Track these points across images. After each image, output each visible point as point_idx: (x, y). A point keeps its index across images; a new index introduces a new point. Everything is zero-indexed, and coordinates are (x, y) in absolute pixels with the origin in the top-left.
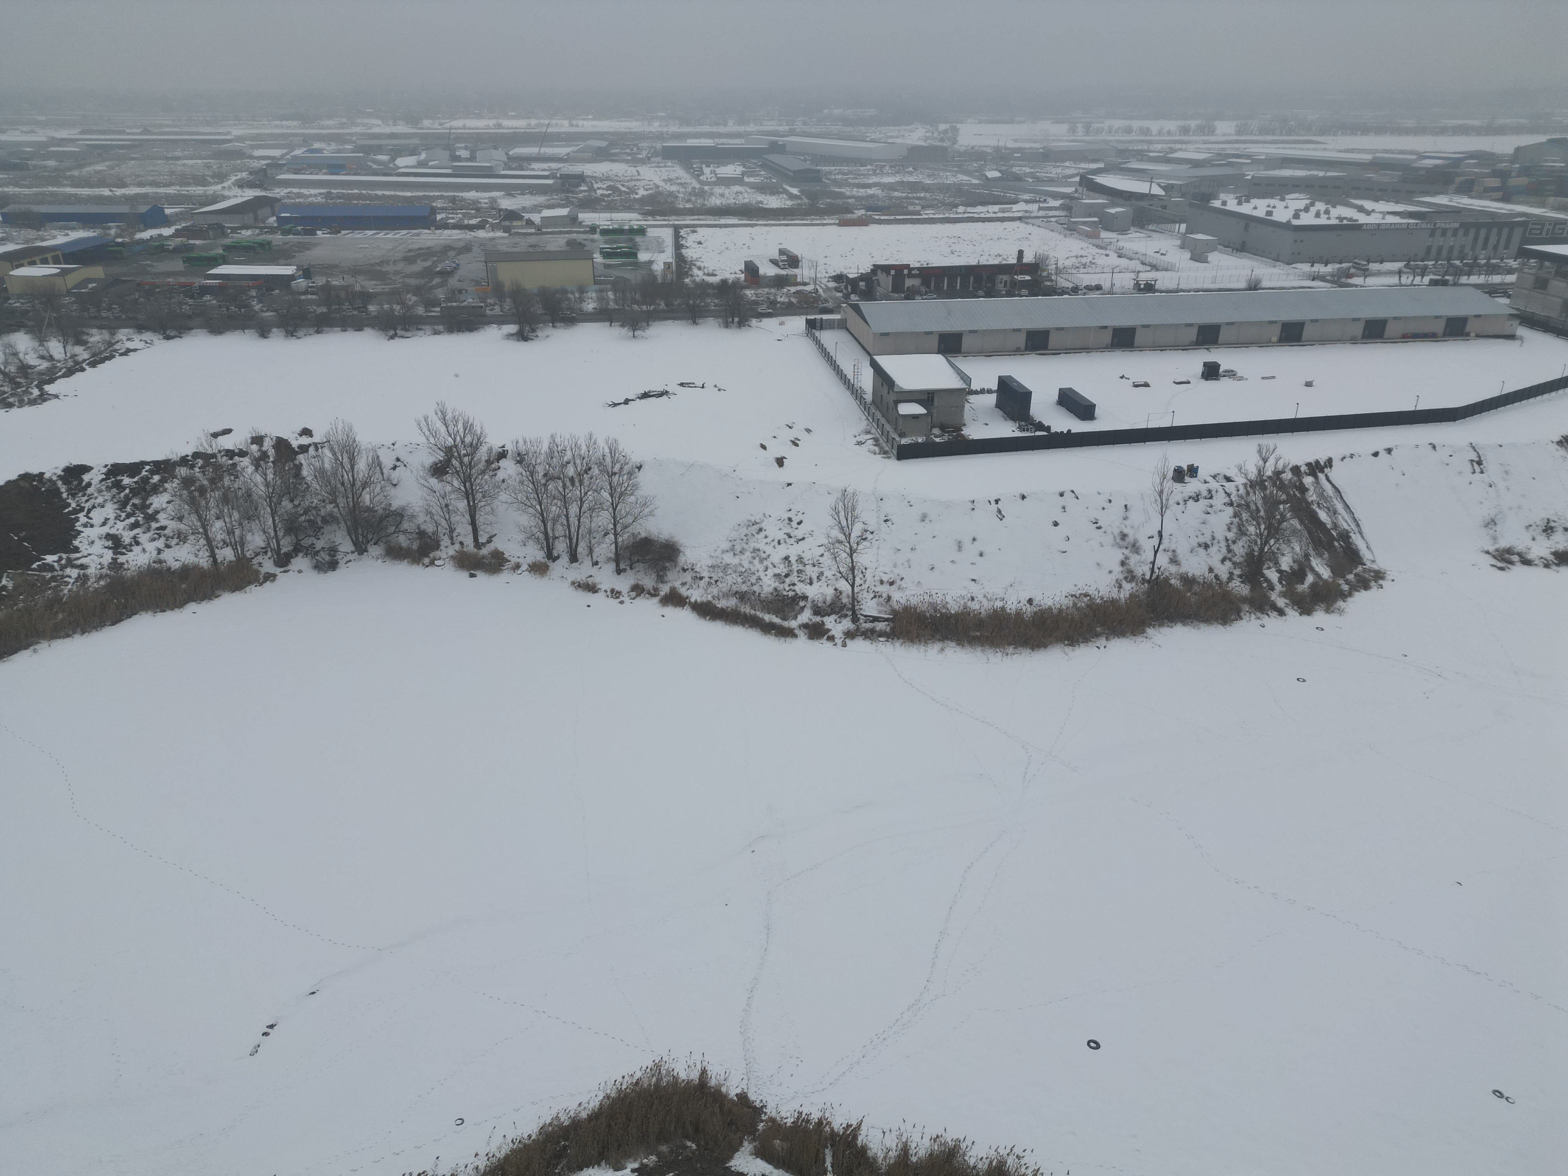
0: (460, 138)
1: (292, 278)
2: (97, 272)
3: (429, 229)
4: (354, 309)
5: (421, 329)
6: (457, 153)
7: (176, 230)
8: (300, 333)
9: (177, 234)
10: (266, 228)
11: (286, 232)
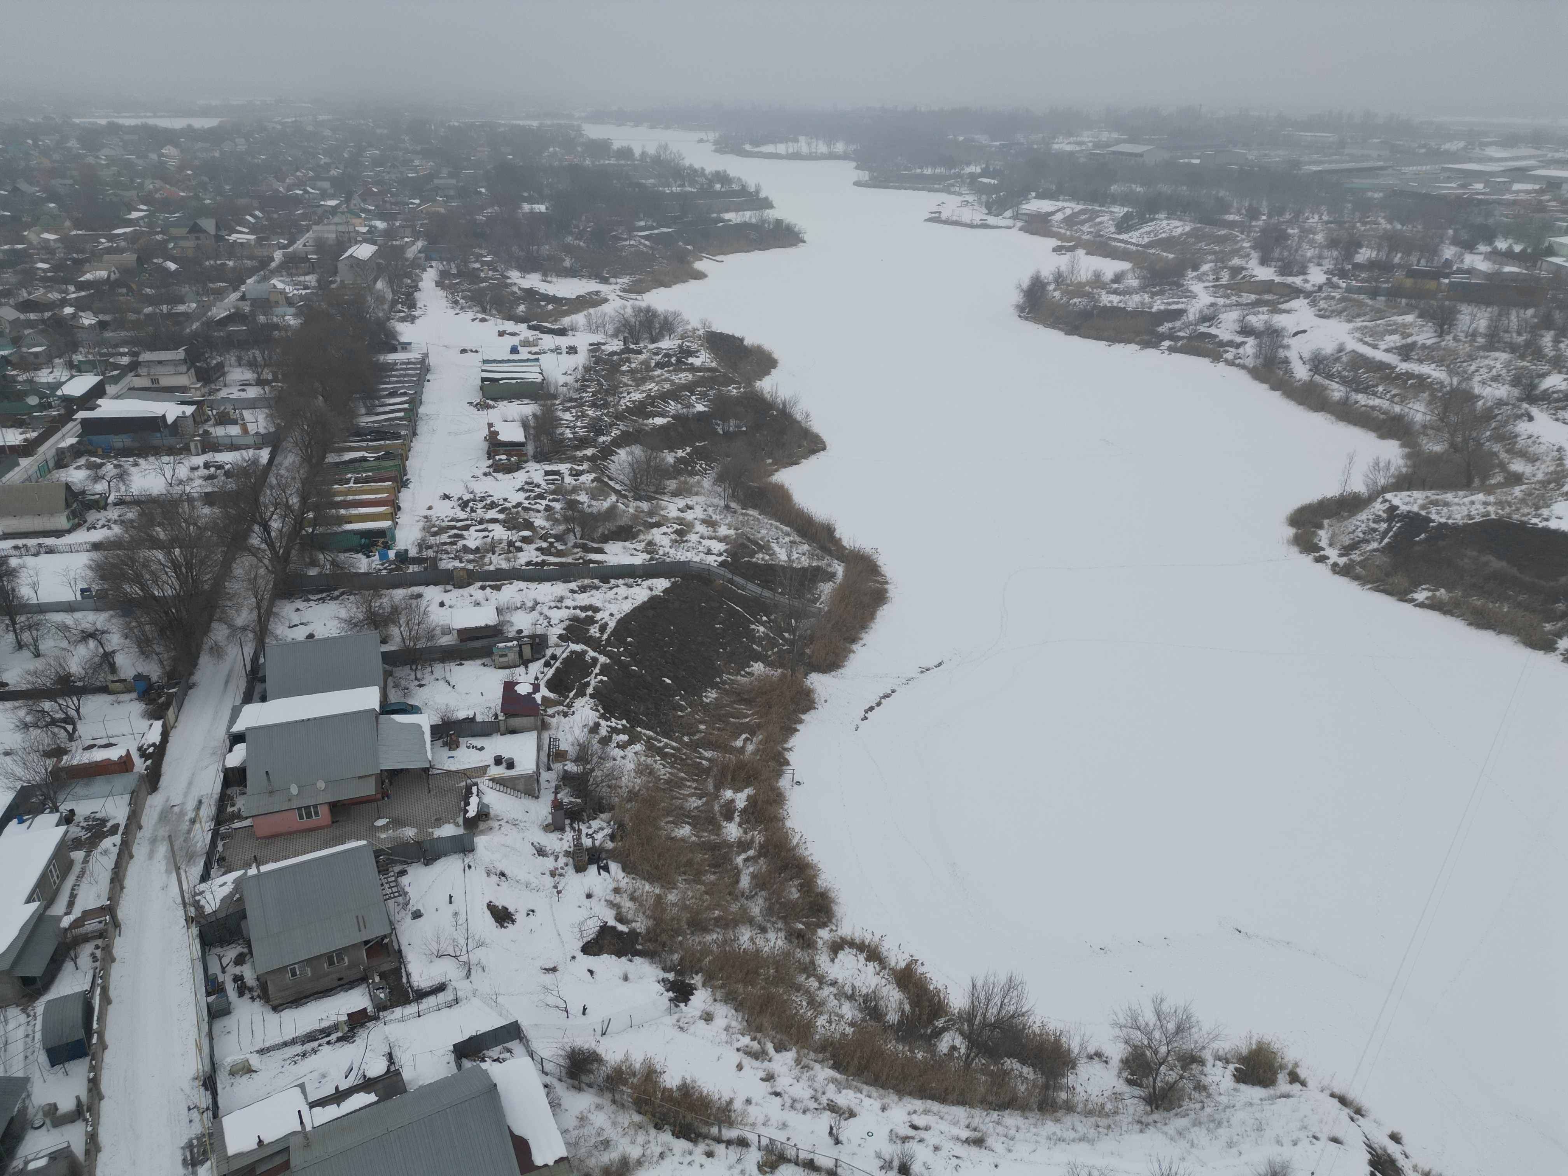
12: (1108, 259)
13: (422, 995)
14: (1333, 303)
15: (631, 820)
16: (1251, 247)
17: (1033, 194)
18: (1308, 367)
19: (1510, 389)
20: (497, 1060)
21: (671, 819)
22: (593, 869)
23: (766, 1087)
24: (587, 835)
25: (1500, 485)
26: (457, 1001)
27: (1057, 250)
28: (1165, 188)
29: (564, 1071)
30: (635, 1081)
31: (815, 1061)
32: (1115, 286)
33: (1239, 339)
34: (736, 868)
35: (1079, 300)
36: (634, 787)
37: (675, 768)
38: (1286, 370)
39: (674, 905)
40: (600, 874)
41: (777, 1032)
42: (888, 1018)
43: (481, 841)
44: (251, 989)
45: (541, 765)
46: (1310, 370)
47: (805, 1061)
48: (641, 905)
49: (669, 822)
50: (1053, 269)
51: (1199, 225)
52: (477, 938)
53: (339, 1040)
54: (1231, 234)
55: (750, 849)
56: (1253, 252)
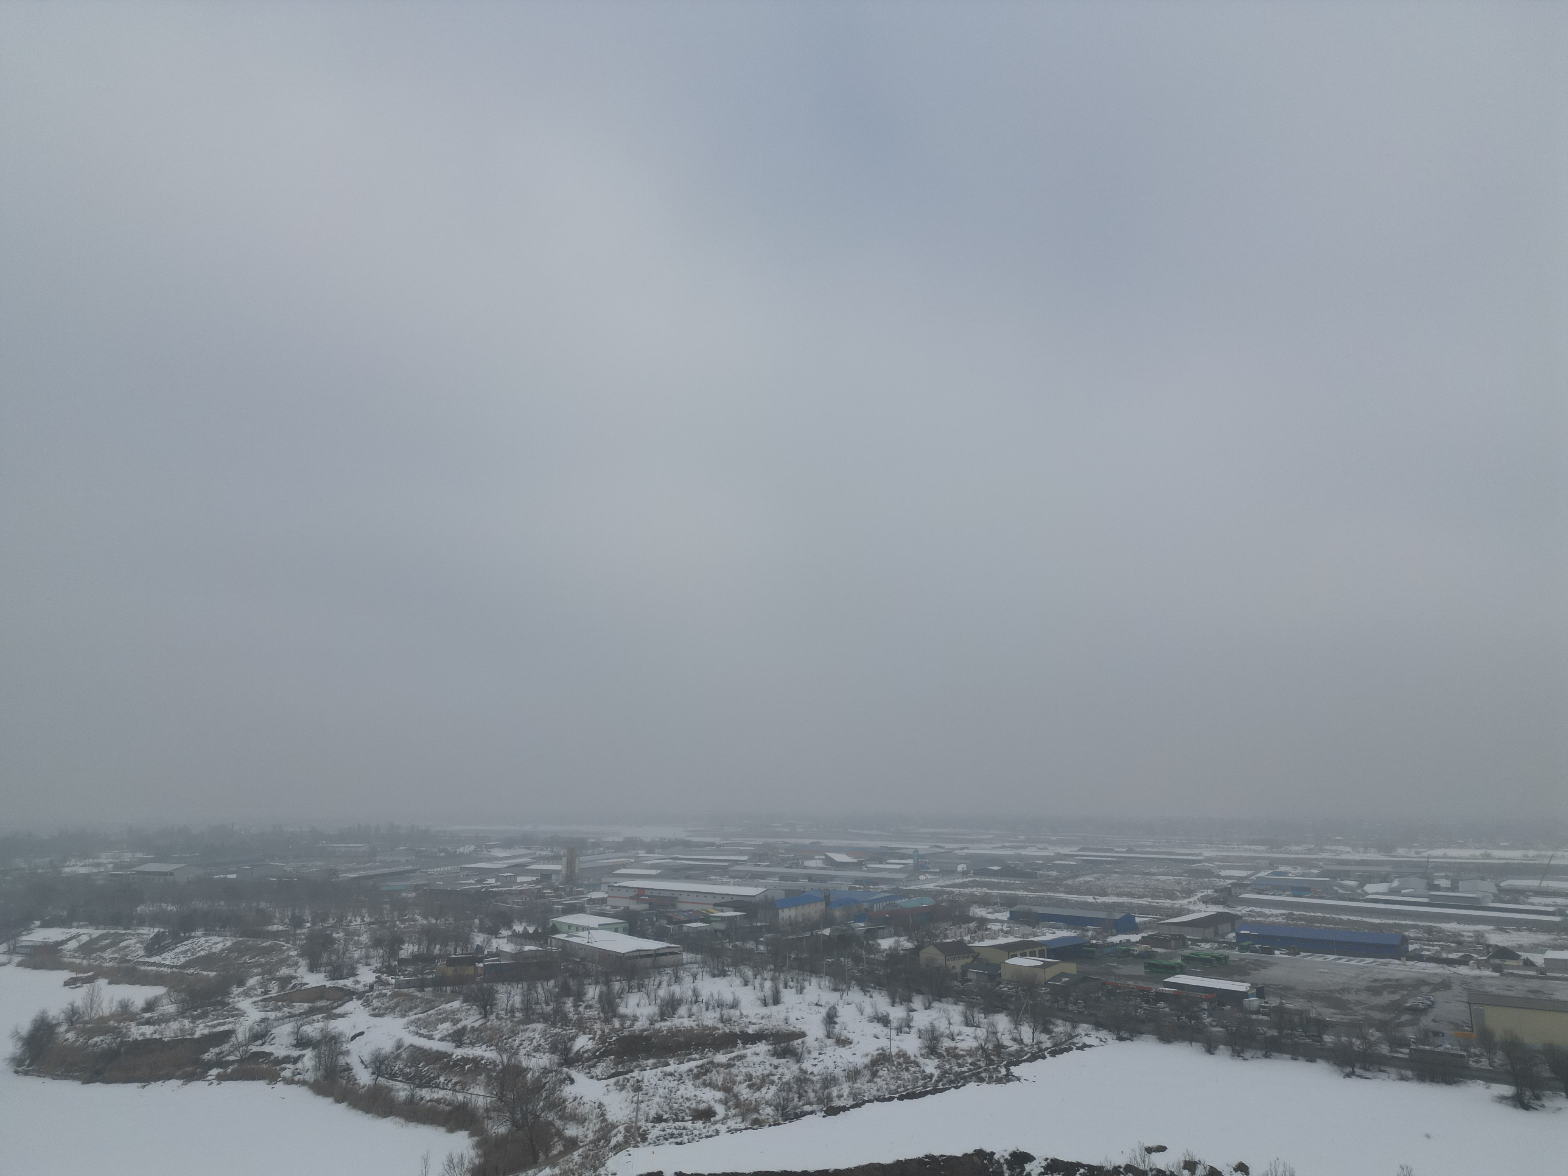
0: (1439, 867)
1: (1244, 995)
2: (1071, 968)
3: (1400, 960)
4: (1308, 1037)
5: (1384, 1071)
6: (1436, 882)
7: (1143, 937)
8: (1247, 1055)
9: (1143, 941)
10: (1224, 942)
11: (1243, 949)
12: (137, 986)
14: (385, 1000)
16: (298, 955)
17: (38, 923)
18: (370, 1070)
19: (550, 1056)
25: (561, 1154)
27: (70, 983)
28: (200, 905)
32: (147, 1015)
33: (295, 1053)
35: (102, 1038)
38: (349, 1077)
46: (373, 1073)
50: (65, 1006)
51: (241, 939)
54: (276, 944)
56: (300, 960)
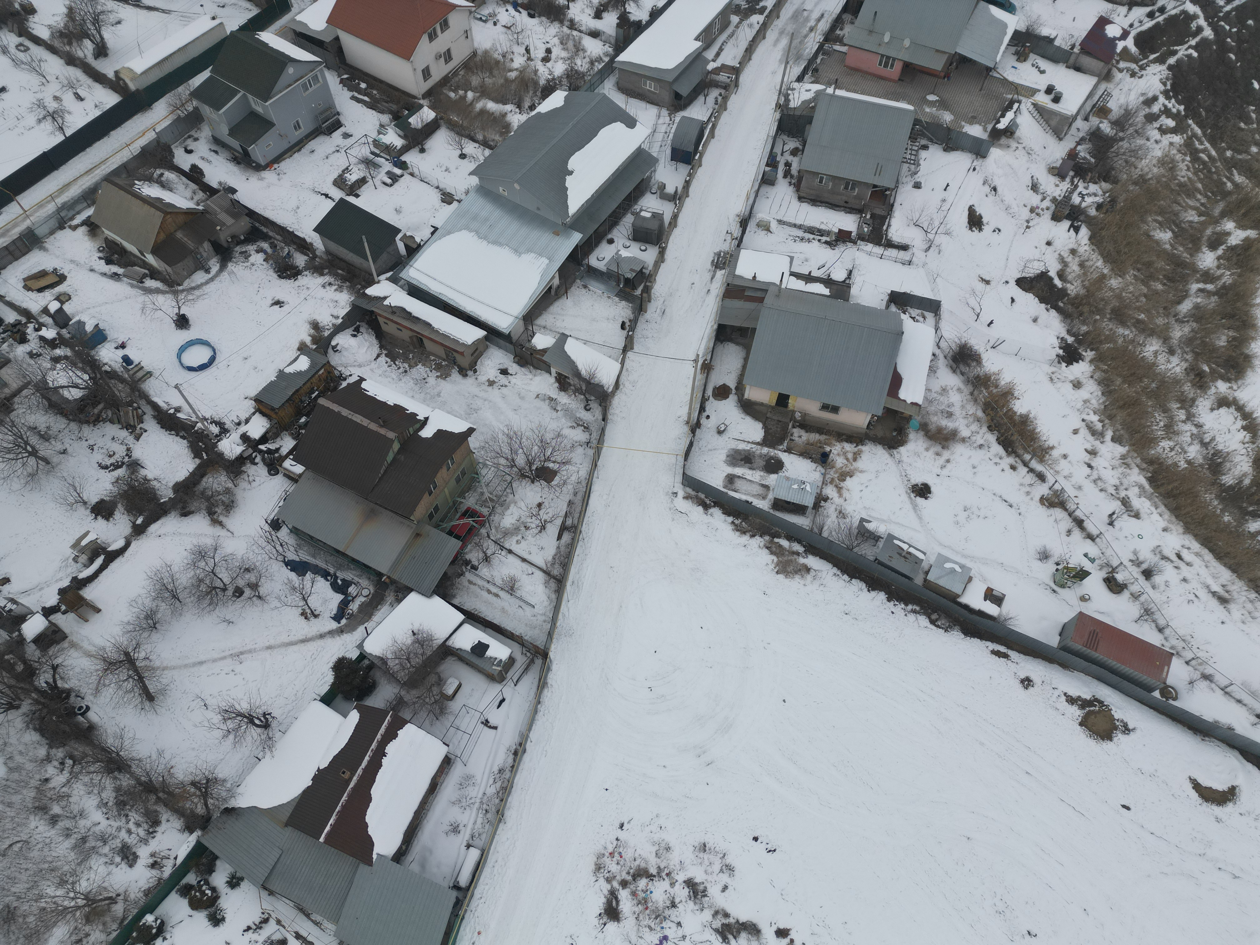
13: (890, 245)
15: (1125, 200)
20: (913, 318)
21: (1160, 218)
22: (1066, 224)
23: (1087, 457)
24: (1080, 193)
26: (910, 263)
29: (951, 353)
30: (995, 391)
31: (1137, 466)
34: (1187, 291)
36: (1147, 173)
37: (1197, 175)
39: (1111, 289)
40: (1069, 231)
41: (1123, 429)
42: (1224, 477)
43: (995, 153)
44: (792, 177)
45: (1082, 112)
47: (1129, 460)
48: (1085, 274)
49: (1156, 221)
52: (948, 227)
53: (826, 243)
55: (1211, 282)
